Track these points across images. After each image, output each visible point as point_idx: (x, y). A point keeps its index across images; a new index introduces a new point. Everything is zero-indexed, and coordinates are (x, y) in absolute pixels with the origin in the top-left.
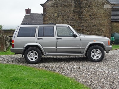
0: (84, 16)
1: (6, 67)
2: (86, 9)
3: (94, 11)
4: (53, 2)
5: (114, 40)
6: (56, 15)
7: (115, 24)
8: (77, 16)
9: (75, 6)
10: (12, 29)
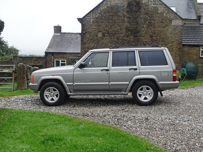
0: (142, 36)
1: (31, 116)
2: (145, 26)
3: (156, 29)
4: (97, 16)
5: (185, 72)
6: (100, 35)
7: (186, 49)
8: (132, 36)
9: (128, 22)
10: (33, 56)
